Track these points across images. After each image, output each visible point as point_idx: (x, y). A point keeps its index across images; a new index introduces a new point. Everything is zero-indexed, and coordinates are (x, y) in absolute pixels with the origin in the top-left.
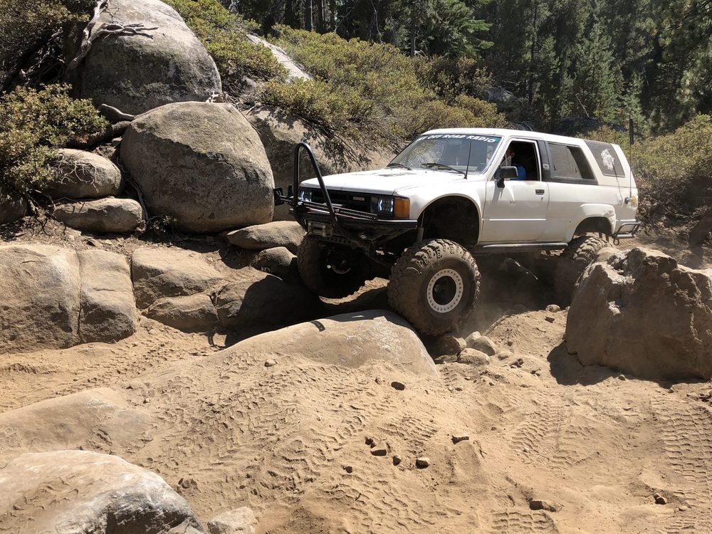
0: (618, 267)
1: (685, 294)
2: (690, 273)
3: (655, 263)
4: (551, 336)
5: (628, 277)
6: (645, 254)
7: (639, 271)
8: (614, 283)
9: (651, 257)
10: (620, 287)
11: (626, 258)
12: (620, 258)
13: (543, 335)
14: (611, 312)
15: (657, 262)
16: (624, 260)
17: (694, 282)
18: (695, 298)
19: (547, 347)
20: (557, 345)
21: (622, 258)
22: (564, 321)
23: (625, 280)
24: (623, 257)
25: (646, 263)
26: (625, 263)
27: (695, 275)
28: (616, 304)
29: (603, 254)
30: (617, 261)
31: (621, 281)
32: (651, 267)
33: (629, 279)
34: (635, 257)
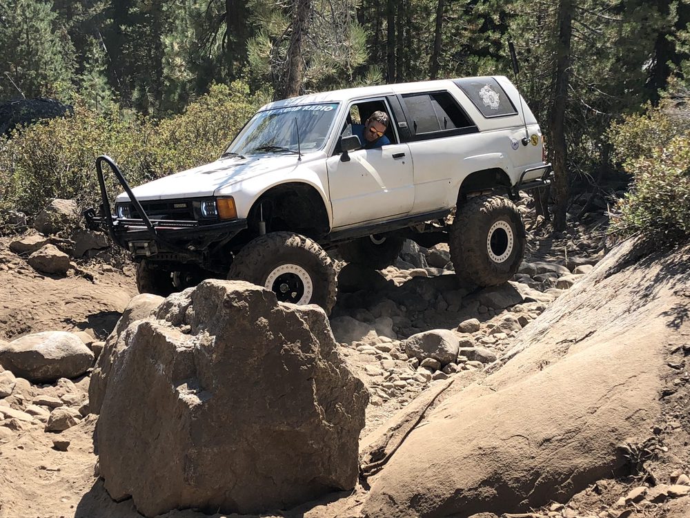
0: (178, 321)
1: (296, 347)
2: (299, 311)
3: (242, 303)
4: (72, 476)
5: (200, 336)
6: (224, 289)
7: (218, 320)
8: (179, 350)
9: (236, 293)
10: (191, 355)
11: (191, 303)
12: (179, 305)
13: (55, 477)
14: (184, 404)
15: (246, 300)
16: (186, 307)
17: (306, 326)
18: (313, 352)
19: (68, 498)
20: (87, 490)
21: (184, 304)
22: (88, 443)
23: (198, 343)
24: (184, 302)
25: (228, 303)
26: (190, 311)
27: (305, 313)
28: (190, 387)
29: (138, 307)
30: (175, 310)
31: (191, 344)
32: (239, 309)
33: (204, 338)
34: (206, 299)
